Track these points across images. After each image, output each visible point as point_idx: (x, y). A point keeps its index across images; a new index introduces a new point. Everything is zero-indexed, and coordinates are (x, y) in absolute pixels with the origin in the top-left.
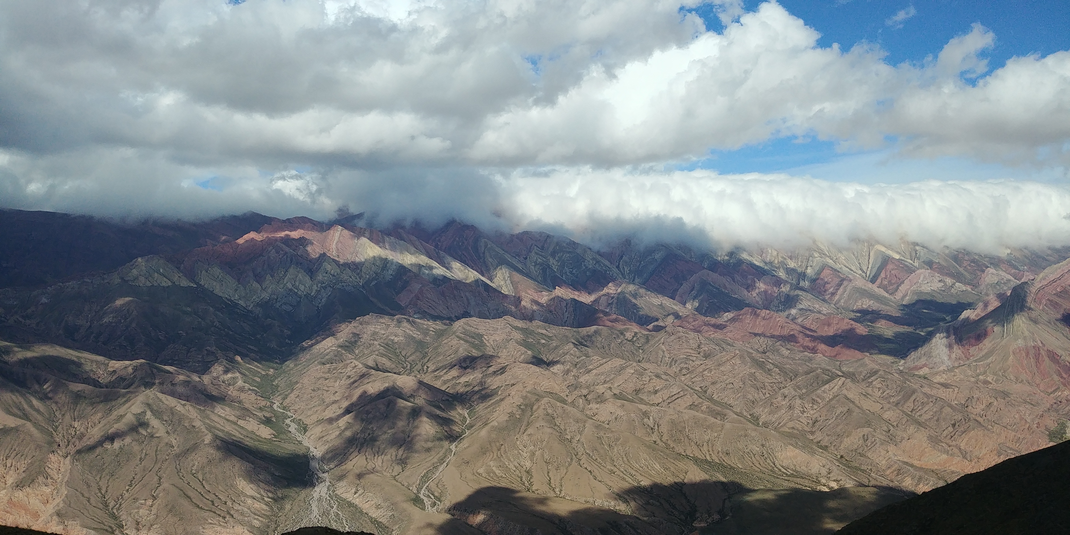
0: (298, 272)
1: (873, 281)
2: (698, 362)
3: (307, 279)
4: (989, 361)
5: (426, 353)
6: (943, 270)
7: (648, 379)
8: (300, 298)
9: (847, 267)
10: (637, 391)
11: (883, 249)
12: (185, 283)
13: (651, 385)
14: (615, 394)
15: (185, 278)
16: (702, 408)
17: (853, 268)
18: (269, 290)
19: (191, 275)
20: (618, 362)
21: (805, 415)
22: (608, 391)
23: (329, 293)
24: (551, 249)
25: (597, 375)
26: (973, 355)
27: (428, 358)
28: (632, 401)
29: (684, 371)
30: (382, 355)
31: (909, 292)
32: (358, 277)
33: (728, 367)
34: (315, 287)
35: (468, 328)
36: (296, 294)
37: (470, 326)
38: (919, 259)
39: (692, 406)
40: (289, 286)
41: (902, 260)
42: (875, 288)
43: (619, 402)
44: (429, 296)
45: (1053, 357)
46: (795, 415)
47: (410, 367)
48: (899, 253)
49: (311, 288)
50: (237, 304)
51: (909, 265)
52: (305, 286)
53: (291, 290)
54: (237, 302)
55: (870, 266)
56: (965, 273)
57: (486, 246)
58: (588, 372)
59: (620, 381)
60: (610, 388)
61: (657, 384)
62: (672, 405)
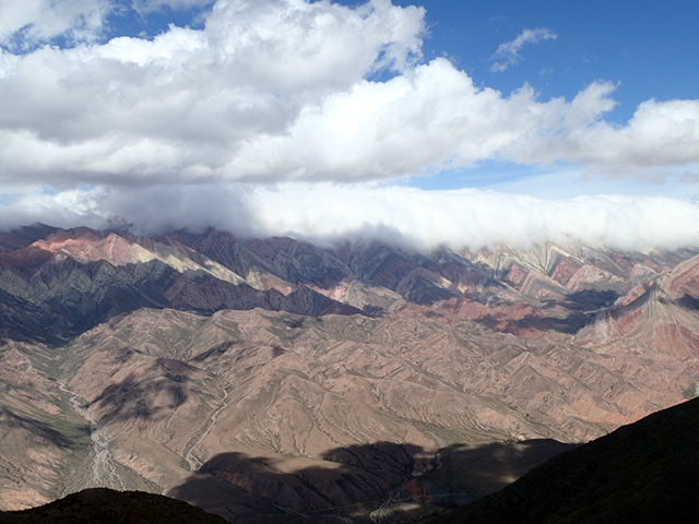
0: (80, 274)
1: (550, 275)
2: (415, 342)
3: (88, 278)
4: (638, 336)
6: (602, 266)
7: (375, 357)
8: (82, 295)
9: (530, 264)
10: (366, 367)
11: (556, 249)
13: (377, 361)
14: (348, 370)
16: (418, 380)
17: (535, 265)
18: (55, 289)
20: (350, 344)
21: (499, 382)
23: (107, 291)
24: (294, 252)
25: (333, 355)
28: (362, 376)
29: (404, 350)
31: (577, 283)
32: (131, 277)
33: (438, 346)
34: (94, 287)
35: (225, 318)
36: (78, 292)
37: (227, 317)
38: (584, 257)
39: (410, 378)
40: (73, 286)
41: (571, 258)
42: (551, 280)
43: (351, 377)
44: (192, 292)
45: (685, 332)
46: (491, 383)
48: (568, 252)
49: (91, 287)
50: (27, 302)
51: (577, 261)
52: (86, 285)
53: (73, 289)
54: (27, 299)
55: (547, 263)
56: (619, 268)
57: (240, 250)
58: (326, 352)
59: (352, 359)
60: (344, 366)
61: (382, 361)
62: (394, 378)
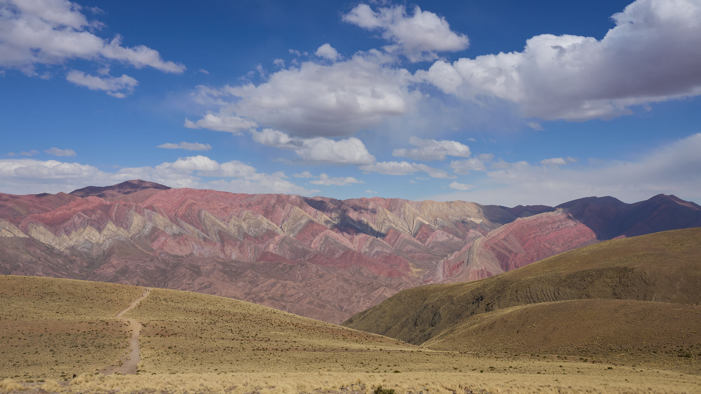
0: (92, 229)
1: (414, 236)
2: (316, 280)
3: (97, 233)
4: (461, 277)
5: (167, 276)
6: (449, 231)
7: (288, 289)
8: (93, 244)
9: (402, 229)
10: (282, 296)
11: (421, 219)
12: (22, 235)
13: (289, 292)
14: (269, 297)
15: (22, 232)
16: (315, 303)
17: (405, 229)
18: (74, 240)
19: (26, 231)
20: (273, 280)
21: (365, 305)
22: (266, 296)
23: (111, 242)
24: (243, 217)
25: (262, 287)
26: (454, 274)
27: (168, 279)
28: (278, 301)
29: (308, 285)
30: (142, 278)
31: (432, 242)
32: (128, 233)
33: (330, 282)
34: (102, 239)
35: (191, 262)
36: (90, 242)
37: (193, 261)
38: (438, 224)
39: (310, 303)
40: (87, 237)
41: (429, 225)
42: (415, 241)
43: (271, 301)
44: (170, 244)
46: (360, 306)
47: (158, 284)
48: (428, 221)
49: (99, 239)
50: (54, 248)
51: (432, 227)
52: (96, 238)
53: (87, 240)
54: (54, 246)
55: (414, 228)
56: (460, 232)
57: (205, 215)
58: (257, 286)
59: (273, 290)
60: (267, 294)
61: (293, 292)
62: (299, 302)
